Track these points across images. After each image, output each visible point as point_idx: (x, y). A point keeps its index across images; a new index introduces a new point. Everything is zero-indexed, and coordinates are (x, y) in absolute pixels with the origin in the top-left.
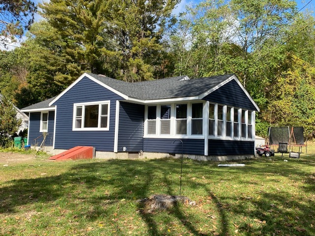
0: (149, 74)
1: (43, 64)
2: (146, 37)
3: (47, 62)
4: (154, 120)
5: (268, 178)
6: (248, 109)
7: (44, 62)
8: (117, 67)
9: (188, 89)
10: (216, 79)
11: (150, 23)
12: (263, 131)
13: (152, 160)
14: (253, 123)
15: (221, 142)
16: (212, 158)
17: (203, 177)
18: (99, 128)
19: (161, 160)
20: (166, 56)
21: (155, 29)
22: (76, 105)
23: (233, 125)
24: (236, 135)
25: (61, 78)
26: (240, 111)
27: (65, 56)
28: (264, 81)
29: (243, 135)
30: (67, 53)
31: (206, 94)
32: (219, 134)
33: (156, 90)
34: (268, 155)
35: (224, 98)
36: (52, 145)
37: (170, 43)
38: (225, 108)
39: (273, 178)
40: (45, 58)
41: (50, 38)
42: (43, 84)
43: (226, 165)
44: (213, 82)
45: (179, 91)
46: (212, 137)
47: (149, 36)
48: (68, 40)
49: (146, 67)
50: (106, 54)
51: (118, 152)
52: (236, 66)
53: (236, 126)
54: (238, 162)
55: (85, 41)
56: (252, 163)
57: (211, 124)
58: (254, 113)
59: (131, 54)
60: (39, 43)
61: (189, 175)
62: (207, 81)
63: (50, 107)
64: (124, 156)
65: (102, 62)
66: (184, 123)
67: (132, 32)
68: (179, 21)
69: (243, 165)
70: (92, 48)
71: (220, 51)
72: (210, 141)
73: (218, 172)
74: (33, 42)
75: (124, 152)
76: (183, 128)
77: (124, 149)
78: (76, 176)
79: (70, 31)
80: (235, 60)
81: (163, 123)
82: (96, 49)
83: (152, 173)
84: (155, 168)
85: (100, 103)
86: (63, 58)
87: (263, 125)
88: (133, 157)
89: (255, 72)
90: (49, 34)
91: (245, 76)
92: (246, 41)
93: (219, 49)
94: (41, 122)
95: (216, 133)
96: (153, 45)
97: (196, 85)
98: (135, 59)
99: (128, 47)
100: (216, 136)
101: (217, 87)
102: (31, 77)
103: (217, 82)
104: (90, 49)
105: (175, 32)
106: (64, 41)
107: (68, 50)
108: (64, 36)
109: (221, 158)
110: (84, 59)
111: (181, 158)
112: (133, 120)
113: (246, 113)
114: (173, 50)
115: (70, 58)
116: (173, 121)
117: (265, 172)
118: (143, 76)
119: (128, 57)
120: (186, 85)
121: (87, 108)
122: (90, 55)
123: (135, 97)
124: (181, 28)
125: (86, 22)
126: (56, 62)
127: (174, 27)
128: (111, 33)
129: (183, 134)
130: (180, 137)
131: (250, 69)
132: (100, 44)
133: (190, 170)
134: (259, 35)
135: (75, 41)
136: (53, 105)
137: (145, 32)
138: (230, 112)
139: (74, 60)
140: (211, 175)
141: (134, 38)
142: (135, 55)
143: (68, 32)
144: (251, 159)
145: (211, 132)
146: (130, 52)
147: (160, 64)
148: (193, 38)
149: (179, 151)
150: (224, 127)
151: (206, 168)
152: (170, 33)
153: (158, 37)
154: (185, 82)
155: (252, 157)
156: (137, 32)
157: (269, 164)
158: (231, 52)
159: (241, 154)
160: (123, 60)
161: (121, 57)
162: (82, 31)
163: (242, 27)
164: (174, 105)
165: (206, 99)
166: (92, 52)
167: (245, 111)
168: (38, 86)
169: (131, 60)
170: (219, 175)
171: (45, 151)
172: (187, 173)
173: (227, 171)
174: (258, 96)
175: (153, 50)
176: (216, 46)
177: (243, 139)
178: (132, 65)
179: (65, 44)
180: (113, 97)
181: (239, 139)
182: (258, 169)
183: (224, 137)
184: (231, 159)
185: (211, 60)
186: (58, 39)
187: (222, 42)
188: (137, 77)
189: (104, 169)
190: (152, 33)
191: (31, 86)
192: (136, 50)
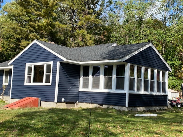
0: (90, 41)
1: (12, 33)
2: (90, 14)
3: (15, 32)
4: (88, 77)
5: (173, 128)
6: (162, 70)
7: (13, 32)
8: (68, 36)
9: (114, 54)
10: (136, 46)
11: (93, 4)
12: (178, 86)
13: (84, 109)
14: (167, 81)
15: (140, 95)
16: (132, 109)
17: (118, 127)
18: (44, 83)
19: (91, 109)
20: (104, 28)
21: (97, 8)
22: (27, 65)
23: (149, 82)
24: (152, 90)
25: (25, 44)
26: (156, 71)
27: (28, 28)
28: (179, 48)
29: (159, 90)
30: (30, 25)
31: (127, 58)
32: (138, 89)
33: (90, 54)
34: (179, 106)
35: (143, 61)
36: (9, 96)
37: (108, 19)
38: (143, 69)
39: (178, 128)
40: (14, 29)
41: (17, 14)
42: (13, 48)
43: (142, 115)
44: (134, 48)
45: (107, 55)
46: (132, 92)
47: (91, 14)
48: (31, 16)
49: (88, 36)
50: (59, 27)
51: (58, 102)
52: (157, 36)
53: (152, 83)
54: (153, 112)
55: (44, 17)
56: (164, 113)
57: (131, 82)
58: (167, 72)
59: (78, 27)
60: (10, 18)
61: (107, 125)
62: (130, 48)
63: (9, 66)
64: (63, 106)
65: (56, 33)
66: (110, 80)
67: (79, 11)
68: (114, 2)
69: (155, 115)
70: (48, 22)
71: (146, 25)
72: (130, 95)
73: (133, 121)
74: (6, 17)
75: (63, 102)
76: (109, 84)
77: (63, 100)
78: (13, 124)
79: (33, 9)
80: (156, 31)
81: (94, 80)
82: (52, 22)
83: (78, 122)
84: (82, 117)
85: (45, 64)
86: (27, 29)
87: (178, 81)
88: (70, 107)
89: (172, 41)
90: (16, 11)
91: (164, 44)
92: (165, 18)
93: (144, 23)
94: (4, 77)
95: (135, 89)
96: (94, 20)
97: (121, 51)
98: (81, 30)
99: (76, 22)
100: (135, 91)
101: (137, 52)
102: (4, 43)
103: (137, 48)
104: (47, 23)
105: (111, 11)
106: (28, 17)
107: (31, 23)
108: (28, 13)
109: (140, 109)
110: (42, 30)
111: (107, 108)
112: (70, 77)
113: (161, 73)
114: (110, 24)
115: (32, 29)
116: (102, 78)
117: (172, 122)
118: (87, 43)
119: (76, 28)
120: (113, 50)
121: (36, 67)
122: (47, 27)
123: (72, 59)
124: (116, 8)
125: (44, 2)
126: (22, 32)
127: (110, 7)
128: (63, 11)
129: (109, 89)
130: (107, 91)
131: (167, 39)
132: (55, 19)
133: (110, 119)
134: (175, 13)
135: (36, 17)
136: (11, 65)
137: (89, 11)
138: (147, 72)
139: (35, 31)
140: (126, 125)
141: (80, 15)
142: (81, 27)
143: (31, 10)
144: (164, 110)
145: (131, 87)
146: (77, 25)
147: (100, 34)
148: (125, 15)
149: (106, 102)
150: (143, 84)
151: (125, 117)
152: (108, 12)
153: (99, 14)
154: (113, 48)
155: (165, 108)
156: (82, 10)
157: (178, 114)
158: (154, 26)
159: (156, 106)
160: (72, 30)
161: (71, 29)
162: (42, 9)
163: (162, 7)
164: (102, 65)
165: (127, 61)
166: (48, 25)
167: (160, 71)
168: (9, 50)
169: (78, 31)
170: (132, 124)
171: (4, 100)
172: (106, 122)
173: (141, 120)
174: (174, 59)
175: (95, 23)
176: (142, 21)
177: (158, 94)
178: (78, 35)
179: (28, 18)
180: (55, 59)
181: (154, 93)
182: (167, 119)
183: (142, 92)
184: (148, 110)
185: (138, 31)
186: (23, 15)
187: (147, 18)
188: (81, 43)
189: (40, 118)
190: (94, 11)
191: (4, 50)
192: (82, 24)
